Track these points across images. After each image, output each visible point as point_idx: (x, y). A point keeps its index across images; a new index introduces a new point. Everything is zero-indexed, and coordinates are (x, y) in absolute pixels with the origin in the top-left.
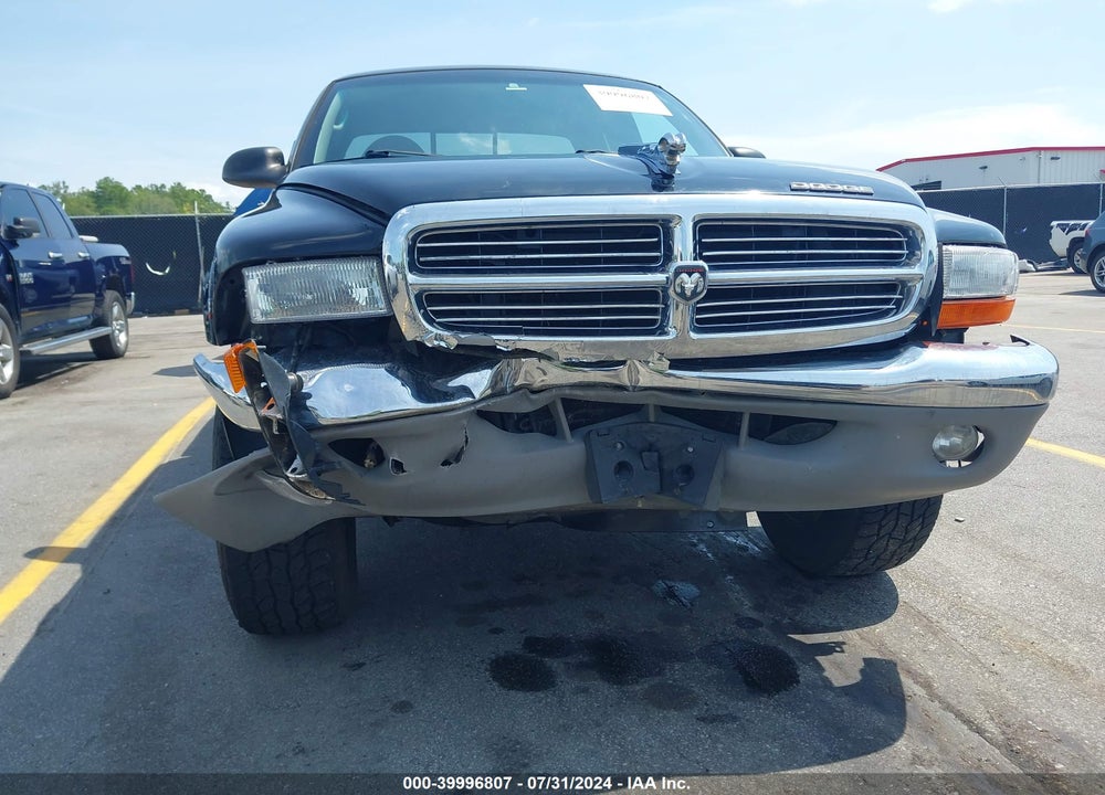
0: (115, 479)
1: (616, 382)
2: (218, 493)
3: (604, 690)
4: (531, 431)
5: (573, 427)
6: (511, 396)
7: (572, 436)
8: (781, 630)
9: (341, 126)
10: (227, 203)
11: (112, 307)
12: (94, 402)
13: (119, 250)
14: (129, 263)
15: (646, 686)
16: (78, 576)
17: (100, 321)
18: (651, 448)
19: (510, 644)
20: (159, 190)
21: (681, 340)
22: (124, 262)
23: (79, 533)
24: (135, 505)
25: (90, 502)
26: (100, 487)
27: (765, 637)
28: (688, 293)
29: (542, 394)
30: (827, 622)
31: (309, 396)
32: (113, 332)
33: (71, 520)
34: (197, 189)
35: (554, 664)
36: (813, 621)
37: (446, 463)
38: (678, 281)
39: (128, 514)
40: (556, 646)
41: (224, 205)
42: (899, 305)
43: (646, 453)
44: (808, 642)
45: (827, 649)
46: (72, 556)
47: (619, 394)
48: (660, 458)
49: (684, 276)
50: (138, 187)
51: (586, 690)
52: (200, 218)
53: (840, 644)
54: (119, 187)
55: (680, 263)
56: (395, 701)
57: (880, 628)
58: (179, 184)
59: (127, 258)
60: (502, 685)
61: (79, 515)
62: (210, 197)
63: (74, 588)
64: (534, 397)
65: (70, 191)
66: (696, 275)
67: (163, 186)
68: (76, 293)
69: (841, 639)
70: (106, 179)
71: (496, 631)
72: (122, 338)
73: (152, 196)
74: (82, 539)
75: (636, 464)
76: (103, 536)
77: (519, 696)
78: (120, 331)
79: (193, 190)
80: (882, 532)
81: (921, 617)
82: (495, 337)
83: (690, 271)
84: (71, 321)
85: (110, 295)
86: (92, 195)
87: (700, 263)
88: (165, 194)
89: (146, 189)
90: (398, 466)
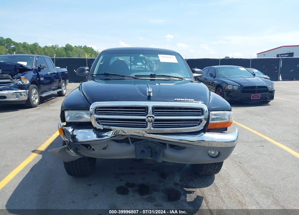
0: (54, 133)
1: (139, 135)
2: (59, 152)
3: (138, 196)
4: (124, 143)
5: (132, 142)
6: (117, 137)
7: (132, 144)
8: (182, 187)
9: (102, 63)
10: (98, 51)
11: (62, 84)
12: (54, 110)
13: (65, 70)
14: (67, 73)
15: (147, 196)
16: (41, 158)
17: (60, 87)
18: (150, 147)
19: (123, 184)
20: (80, 47)
21: (150, 129)
22: (66, 73)
23: (43, 147)
24: (57, 140)
25: (47, 139)
26: (50, 135)
27: (178, 188)
28: (150, 121)
29: (124, 136)
30: (194, 186)
31: (76, 136)
32: (62, 90)
33: (43, 143)
34: (90, 47)
35: (130, 189)
36: (191, 185)
37: (104, 149)
38: (148, 119)
39: (54, 143)
40: (132, 185)
41: (97, 51)
42: (199, 124)
43: (148, 149)
44: (187, 190)
45: (190, 192)
46: (41, 153)
47: (140, 137)
48: (151, 150)
49: (149, 118)
50: (76, 46)
51: (134, 196)
52: (87, 59)
53: (194, 192)
54: (71, 46)
55: (148, 115)
56: (95, 194)
57: (205, 189)
58: (86, 46)
59: (67, 72)
60: (117, 193)
61: (45, 142)
62: (93, 49)
63: (40, 161)
64: (123, 137)
65: (59, 47)
66: (152, 118)
67: (82, 46)
68: (56, 79)
69: (195, 190)
70: (68, 44)
71: (121, 180)
72: (65, 91)
73: (79, 49)
74: (44, 148)
75: (146, 151)
76: (48, 148)
77: (120, 196)
78: (64, 90)
79: (89, 47)
80: (208, 167)
81: (216, 186)
82: (111, 127)
83: (150, 117)
84: (52, 88)
85: (62, 81)
86: (64, 48)
87: (153, 116)
88: (82, 48)
89: (77, 47)
90: (94, 150)
